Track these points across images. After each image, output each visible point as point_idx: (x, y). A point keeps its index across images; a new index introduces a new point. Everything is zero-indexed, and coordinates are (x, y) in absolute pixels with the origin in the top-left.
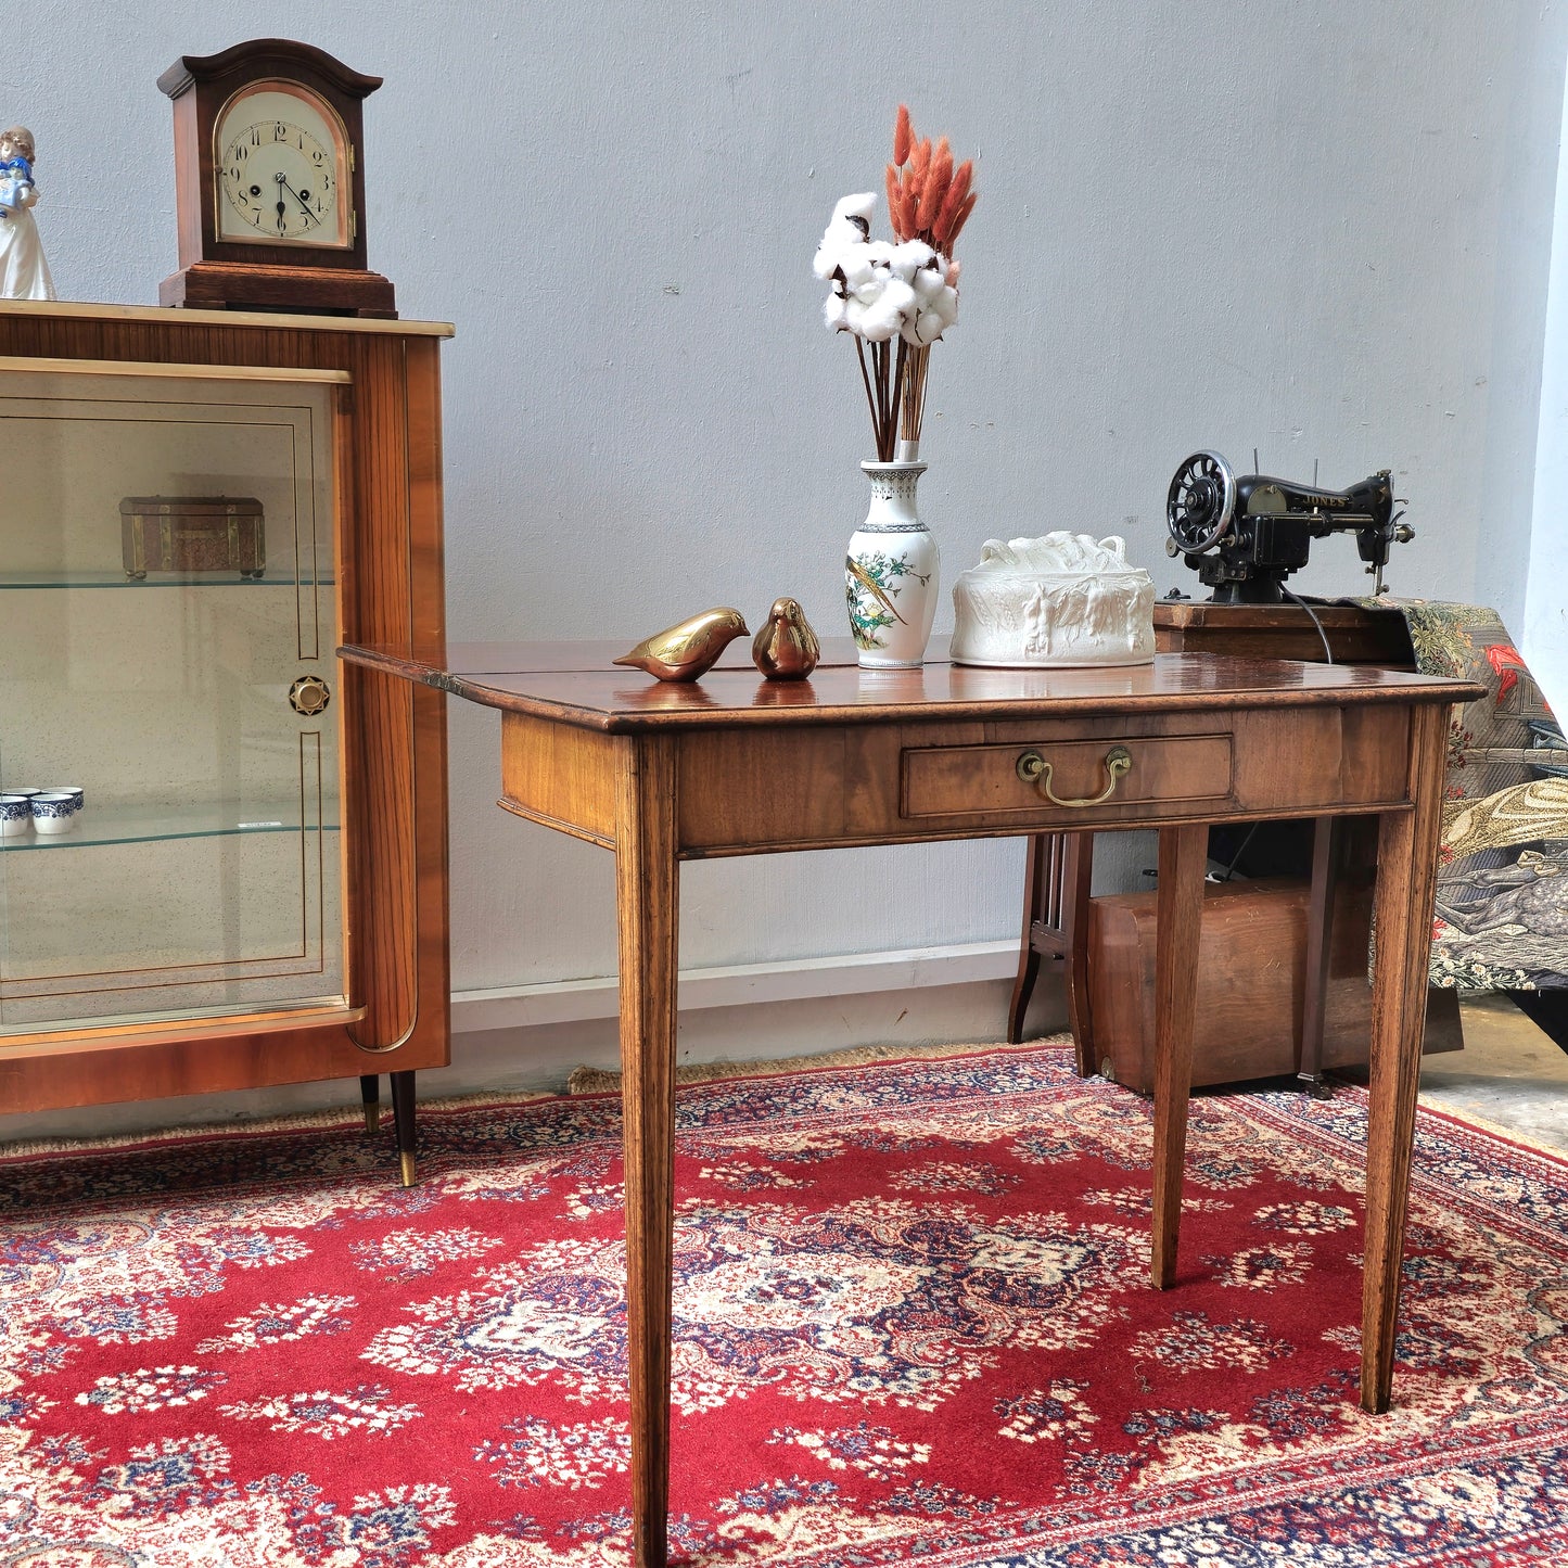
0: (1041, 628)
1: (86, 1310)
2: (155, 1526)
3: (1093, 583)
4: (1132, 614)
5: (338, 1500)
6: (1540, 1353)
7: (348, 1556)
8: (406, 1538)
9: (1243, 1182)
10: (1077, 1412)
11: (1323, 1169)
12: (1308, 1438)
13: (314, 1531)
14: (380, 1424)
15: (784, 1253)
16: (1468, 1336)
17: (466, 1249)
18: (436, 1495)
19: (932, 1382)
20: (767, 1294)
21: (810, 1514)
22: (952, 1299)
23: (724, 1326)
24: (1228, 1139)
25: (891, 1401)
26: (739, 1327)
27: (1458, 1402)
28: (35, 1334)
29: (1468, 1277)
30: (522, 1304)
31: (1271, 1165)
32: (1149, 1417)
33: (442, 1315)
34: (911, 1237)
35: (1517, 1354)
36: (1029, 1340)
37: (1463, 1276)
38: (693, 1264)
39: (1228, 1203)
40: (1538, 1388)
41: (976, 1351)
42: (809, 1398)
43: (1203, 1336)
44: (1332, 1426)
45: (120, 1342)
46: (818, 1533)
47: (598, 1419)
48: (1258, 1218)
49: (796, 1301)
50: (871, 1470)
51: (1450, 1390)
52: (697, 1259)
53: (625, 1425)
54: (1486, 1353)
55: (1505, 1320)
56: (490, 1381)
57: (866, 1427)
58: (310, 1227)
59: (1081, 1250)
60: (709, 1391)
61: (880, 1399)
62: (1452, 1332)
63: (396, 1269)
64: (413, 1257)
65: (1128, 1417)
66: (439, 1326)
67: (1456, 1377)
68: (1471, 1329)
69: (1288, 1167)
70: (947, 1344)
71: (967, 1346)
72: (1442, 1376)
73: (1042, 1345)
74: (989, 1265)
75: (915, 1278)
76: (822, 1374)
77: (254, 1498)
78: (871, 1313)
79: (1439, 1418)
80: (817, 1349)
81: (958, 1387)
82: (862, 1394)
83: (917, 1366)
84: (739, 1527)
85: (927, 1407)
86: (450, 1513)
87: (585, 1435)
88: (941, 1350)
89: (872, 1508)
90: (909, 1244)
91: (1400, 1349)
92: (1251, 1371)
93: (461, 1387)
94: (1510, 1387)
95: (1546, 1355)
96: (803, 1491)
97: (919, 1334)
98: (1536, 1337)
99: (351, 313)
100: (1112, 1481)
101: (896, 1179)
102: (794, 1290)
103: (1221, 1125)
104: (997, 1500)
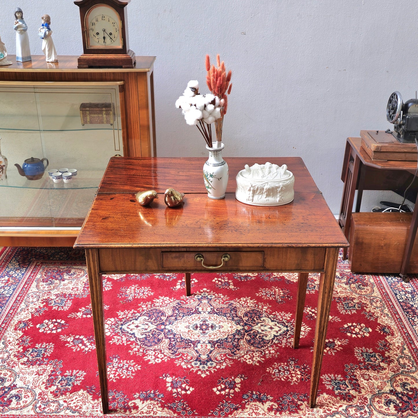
0: (251, 195)
1: (57, 297)
2: (26, 369)
3: (266, 184)
4: (279, 192)
5: (63, 371)
6: (375, 398)
7: (54, 388)
8: (68, 386)
9: (351, 312)
10: (236, 387)
11: (379, 312)
12: (285, 412)
13: (53, 379)
14: (87, 349)
15: (211, 314)
16: (361, 386)
17: (144, 295)
18: (82, 375)
19: (211, 367)
20: (197, 327)
21: (151, 404)
22: (238, 339)
23: (179, 336)
24: (362, 293)
25: (197, 371)
26: (182, 337)
27: (336, 410)
28: (43, 303)
29: (382, 364)
30: (142, 317)
31: (366, 307)
32: (252, 394)
33: (123, 316)
34: (246, 315)
35: (369, 397)
36: (245, 359)
37: (381, 363)
38: (188, 312)
39: (340, 319)
40: (363, 411)
41: (230, 359)
42: (180, 365)
43: (290, 368)
44: (295, 409)
45: (56, 309)
46: (148, 410)
47: (130, 360)
48: (344, 327)
49: (201, 331)
50: (175, 393)
51: (338, 405)
52: (190, 311)
53: (134, 363)
54: (360, 394)
55: (377, 383)
56: (118, 341)
57: (185, 379)
58: (117, 280)
59: (285, 329)
60: (160, 357)
61: (195, 370)
62: (358, 384)
63: (125, 298)
64: (131, 295)
65: (247, 392)
66: (120, 320)
67: (344, 401)
68: (365, 384)
69: (370, 309)
70: (225, 355)
71: (229, 357)
72: (341, 399)
73: (247, 361)
74: (257, 329)
75: (235, 330)
76: (189, 358)
77: (49, 365)
78: (215, 340)
79: (326, 414)
80: (194, 349)
81: (216, 370)
82: (193, 367)
83: (212, 361)
84: (134, 403)
85: (203, 376)
86: (81, 381)
87: (124, 364)
88: (222, 357)
89: (166, 405)
90: (244, 317)
91: (338, 387)
92: (292, 384)
93: (111, 342)
94: (355, 408)
95: (376, 399)
96: (155, 395)
97: (221, 350)
98: (380, 392)
99: (121, 67)
100: (225, 413)
101: (260, 292)
102: (204, 327)
103: (366, 287)
104: (194, 411)
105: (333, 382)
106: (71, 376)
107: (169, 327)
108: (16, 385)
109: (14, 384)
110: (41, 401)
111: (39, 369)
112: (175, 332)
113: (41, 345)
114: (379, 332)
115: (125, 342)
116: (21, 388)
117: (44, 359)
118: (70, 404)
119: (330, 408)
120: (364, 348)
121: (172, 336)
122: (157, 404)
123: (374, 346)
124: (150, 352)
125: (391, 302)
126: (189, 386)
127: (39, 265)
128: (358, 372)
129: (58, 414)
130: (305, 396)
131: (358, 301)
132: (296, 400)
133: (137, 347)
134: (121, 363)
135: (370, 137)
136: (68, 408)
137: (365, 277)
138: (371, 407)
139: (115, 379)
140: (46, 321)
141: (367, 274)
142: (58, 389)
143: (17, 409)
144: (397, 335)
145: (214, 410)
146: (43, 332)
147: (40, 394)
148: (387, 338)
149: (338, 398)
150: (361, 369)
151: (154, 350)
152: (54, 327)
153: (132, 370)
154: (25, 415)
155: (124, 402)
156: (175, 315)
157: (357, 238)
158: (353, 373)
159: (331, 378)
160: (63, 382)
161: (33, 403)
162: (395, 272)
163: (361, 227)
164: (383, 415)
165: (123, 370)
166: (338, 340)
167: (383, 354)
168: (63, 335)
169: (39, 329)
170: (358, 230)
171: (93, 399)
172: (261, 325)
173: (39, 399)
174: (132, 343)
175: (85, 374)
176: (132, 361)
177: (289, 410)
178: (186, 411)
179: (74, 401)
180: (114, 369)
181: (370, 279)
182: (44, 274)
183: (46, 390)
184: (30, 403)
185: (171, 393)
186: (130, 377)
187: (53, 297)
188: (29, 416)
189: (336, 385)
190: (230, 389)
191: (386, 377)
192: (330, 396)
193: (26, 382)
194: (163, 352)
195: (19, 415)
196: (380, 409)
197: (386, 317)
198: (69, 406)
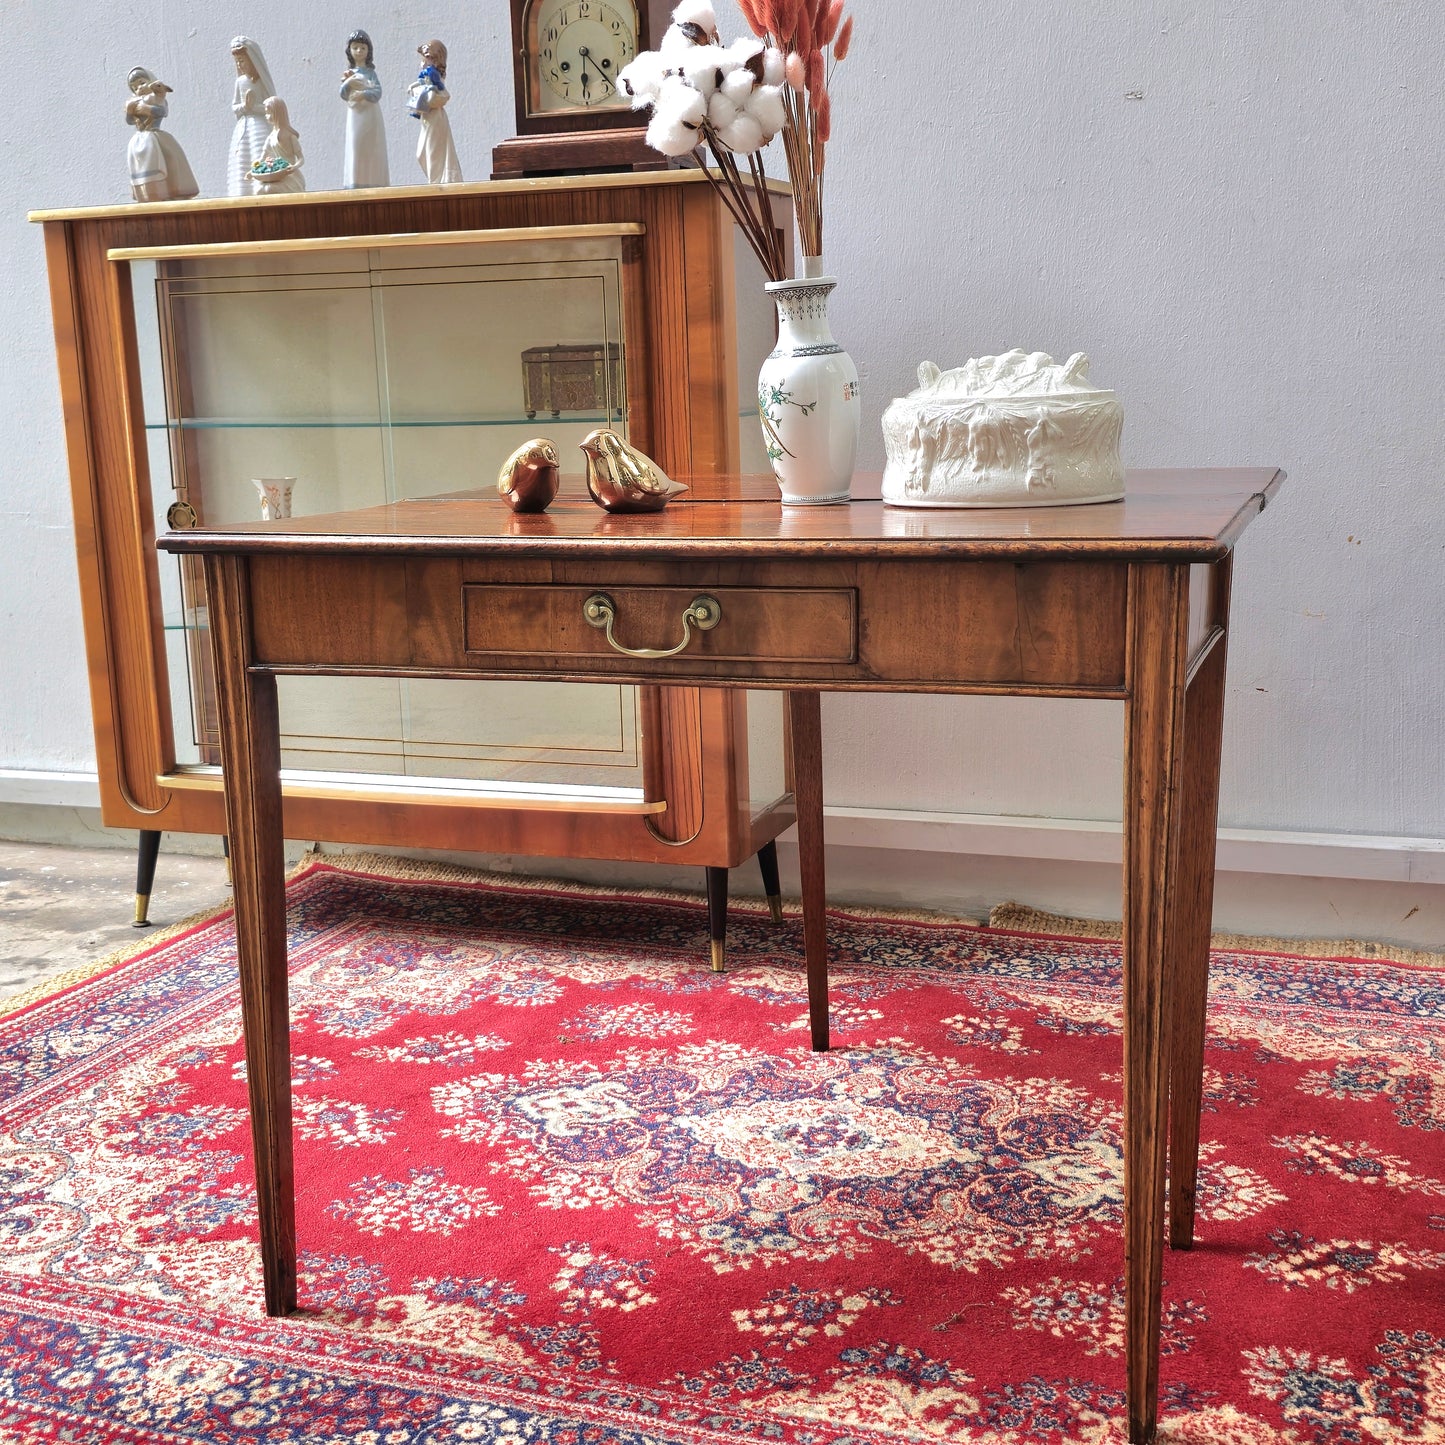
0: (920, 461)
1: (359, 1005)
2: (114, 1160)
3: (979, 409)
4: (1035, 444)
5: (226, 1181)
7: (156, 1220)
8: (207, 1222)
10: (834, 1322)
12: (1001, 1433)
13: (175, 1196)
14: (349, 1139)
15: (875, 1105)
16: (1432, 1413)
17: (657, 1030)
19: (772, 1251)
20: (792, 1134)
21: (459, 1314)
22: (939, 1188)
23: (707, 1148)
25: (705, 1253)
26: (717, 1152)
28: (299, 1014)
30: (607, 1084)
32: (889, 1351)
33: (541, 1075)
34: (1018, 1124)
36: (930, 1246)
38: (788, 1091)
42: (653, 1227)
43: (1113, 1301)
44: (1053, 1432)
45: (331, 1033)
46: (435, 1329)
47: (475, 1186)
49: (802, 1147)
50: (575, 1300)
52: (799, 1088)
53: (484, 1197)
56: (472, 1133)
57: (641, 1266)
58: (591, 984)
60: (592, 1195)
61: (698, 1248)
62: (1420, 1400)
63: (582, 1031)
64: (609, 1026)
65: (870, 1344)
66: (524, 1082)
70: (852, 1224)
71: (865, 1232)
73: (934, 1255)
74: (1038, 1171)
75: (948, 1159)
76: (701, 1212)
77: (190, 1162)
78: (842, 1177)
80: (738, 1191)
81: (785, 1263)
82: (697, 1239)
83: (787, 1234)
84: (398, 1302)
85: (722, 1269)
87: (444, 1195)
88: (834, 1228)
90: (1005, 1129)
91: (1310, 1395)
92: (1088, 1353)
93: (444, 1130)
96: (494, 1295)
97: (846, 1208)
99: (628, 168)
100: (735, 1390)
102: (821, 1137)
104: (610, 1363)
105: (1293, 1378)
107: (685, 1121)
108: (49, 1194)
109: (41, 1192)
110: (90, 1245)
111: (153, 1166)
112: (698, 1135)
113: (209, 1110)
115: (496, 1138)
116: (58, 1204)
117: (189, 1145)
121: (678, 1146)
122: (484, 1319)
124: (564, 1177)
126: (644, 1288)
127: (362, 929)
128: (1441, 1365)
129: (112, 1287)
132: (1076, 1406)
133: (530, 1156)
134: (438, 1190)
136: (160, 1277)
139: (383, 1230)
142: (169, 1223)
145: (691, 1374)
147: (101, 1228)
149: (1289, 1433)
151: (585, 1174)
153: (462, 1214)
155: (368, 1293)
156: (733, 1091)
158: (1415, 1363)
159: (1290, 1363)
160: (201, 1209)
161: (59, 1247)
165: (433, 1208)
166: (1399, 1248)
168: (301, 1095)
169: (237, 1071)
172: (1065, 1162)
173: (86, 1241)
174: (519, 1144)
176: (482, 1189)
177: (1021, 1430)
178: (579, 1358)
179: (196, 1264)
180: (399, 1203)
182: (362, 949)
183: (127, 1222)
184: (50, 1246)
185: (561, 1297)
186: (440, 1232)
187: (346, 1005)
188: (17, 1275)
189: (1302, 1388)
190: (805, 1322)
192: (1251, 1420)
193: (85, 1192)
194: (613, 1182)
198: (169, 1272)
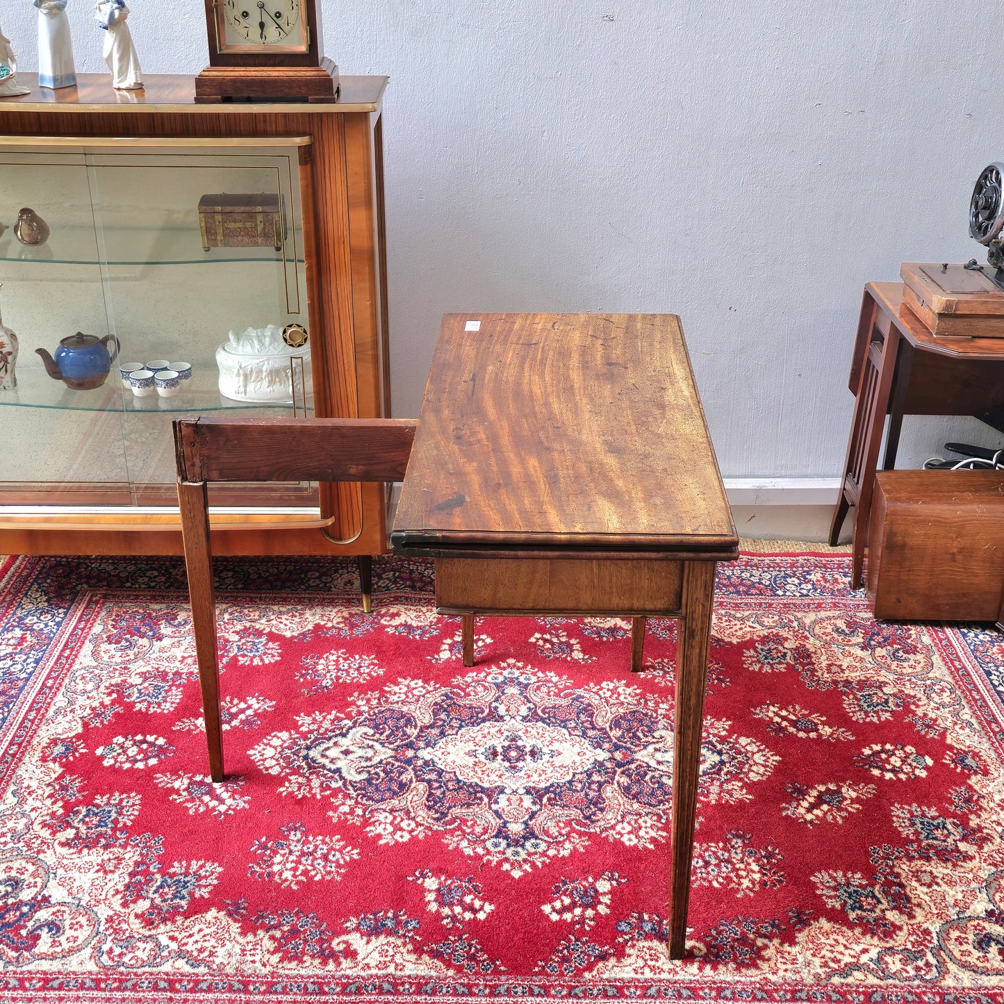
1: (145, 679)
2: (73, 856)
5: (165, 862)
6: (951, 931)
7: (143, 905)
8: (178, 900)
9: (879, 717)
10: (600, 903)
11: (949, 716)
12: (726, 964)
13: (140, 881)
14: (222, 808)
15: (529, 721)
16: (914, 901)
17: (361, 674)
18: (212, 873)
19: (536, 853)
20: (495, 754)
21: (388, 944)
22: (600, 784)
23: (452, 775)
24: (905, 671)
25: (500, 864)
26: (460, 778)
27: (854, 960)
28: (109, 694)
29: (963, 846)
30: (358, 729)
31: (914, 703)
32: (641, 919)
33: (311, 727)
34: (616, 723)
35: (934, 927)
36: (619, 833)
37: (959, 844)
38: (472, 717)
39: (853, 735)
40: (920, 963)
41: (580, 834)
42: (457, 848)
43: (733, 855)
44: (751, 958)
45: (144, 710)
46: (382, 959)
47: (332, 836)
48: (863, 754)
49: (507, 764)
50: (447, 917)
51: (858, 948)
52: (478, 713)
53: (342, 843)
54: (912, 922)
55: (954, 894)
56: (299, 789)
57: (470, 881)
58: (293, 637)
59: (716, 758)
60: (406, 828)
61: (495, 860)
62: (905, 894)
63: (314, 683)
64: (328, 675)
65: (628, 915)
66: (304, 736)
67: (872, 937)
68: (922, 896)
69: (925, 708)
70: (568, 823)
71: (579, 828)
72: (864, 934)
73: (625, 839)
74: (646, 760)
75: (592, 760)
76: (478, 830)
77: (129, 848)
78: (543, 785)
79: (828, 970)
80: (490, 808)
81: (548, 861)
82: (489, 853)
83: (537, 838)
84: (344, 942)
85: (517, 874)
86: (210, 888)
87: (316, 847)
88: (560, 828)
89: (425, 948)
90: (611, 729)
91: (855, 902)
92: (739, 896)
93: (282, 789)
94: (901, 956)
95: (955, 934)
96: (398, 923)
97: (558, 810)
98: (961, 916)
99: (305, 100)
100: (576, 967)
101: (648, 668)
102: (513, 754)
103: (911, 656)
104: (498, 963)
105: (842, 891)
106: (186, 876)
107: (425, 754)
108: (50, 896)
109: (44, 896)
110: (113, 936)
111: (106, 857)
112: (440, 765)
113: (109, 799)
114: (952, 766)
115: (318, 790)
116: (63, 904)
117: (118, 833)
118: (186, 944)
119: (839, 957)
120: (915, 805)
121: (433, 776)
122: (405, 944)
123: (941, 801)
124: (381, 816)
125: (978, 691)
126: (482, 899)
127: (97, 602)
128: (903, 866)
129: (155, 970)
130: (773, 926)
131: (895, 690)
132: (752, 936)
133: (349, 802)
134: (310, 843)
135: (929, 280)
136: (181, 954)
137: (910, 630)
138: (942, 953)
139: (296, 884)
140: (120, 739)
141: (915, 622)
142: (153, 906)
143: (53, 957)
144: (996, 774)
145: (546, 960)
146: (112, 766)
147: (110, 920)
148: (973, 780)
149: (858, 931)
150: (911, 859)
151: (392, 811)
152: (139, 753)
153: (337, 861)
154: (74, 973)
155: (322, 939)
156: (441, 723)
157: (891, 535)
158: (892, 867)
159: (836, 881)
160: (166, 890)
161: (93, 942)
162: (985, 619)
163: (900, 506)
164: (971, 973)
165: (316, 859)
166: (850, 786)
167: (963, 821)
168: (163, 773)
169: (102, 757)
170: (894, 514)
171: (244, 933)
172: (656, 750)
173: (108, 933)
174: (335, 793)
175: (220, 869)
176: (338, 837)
177: (735, 960)
178: (478, 962)
179: (196, 937)
180: (291, 858)
181: (923, 636)
182: (110, 622)
183: (123, 910)
184: (86, 943)
185: (438, 916)
186: (333, 878)
187: (136, 680)
188: (83, 974)
189: (850, 898)
190: (585, 907)
191: (975, 878)
192: (837, 926)
193: (75, 890)
194: (412, 815)
195: (60, 973)
196: (963, 959)
197: (967, 730)
198: (183, 948)
